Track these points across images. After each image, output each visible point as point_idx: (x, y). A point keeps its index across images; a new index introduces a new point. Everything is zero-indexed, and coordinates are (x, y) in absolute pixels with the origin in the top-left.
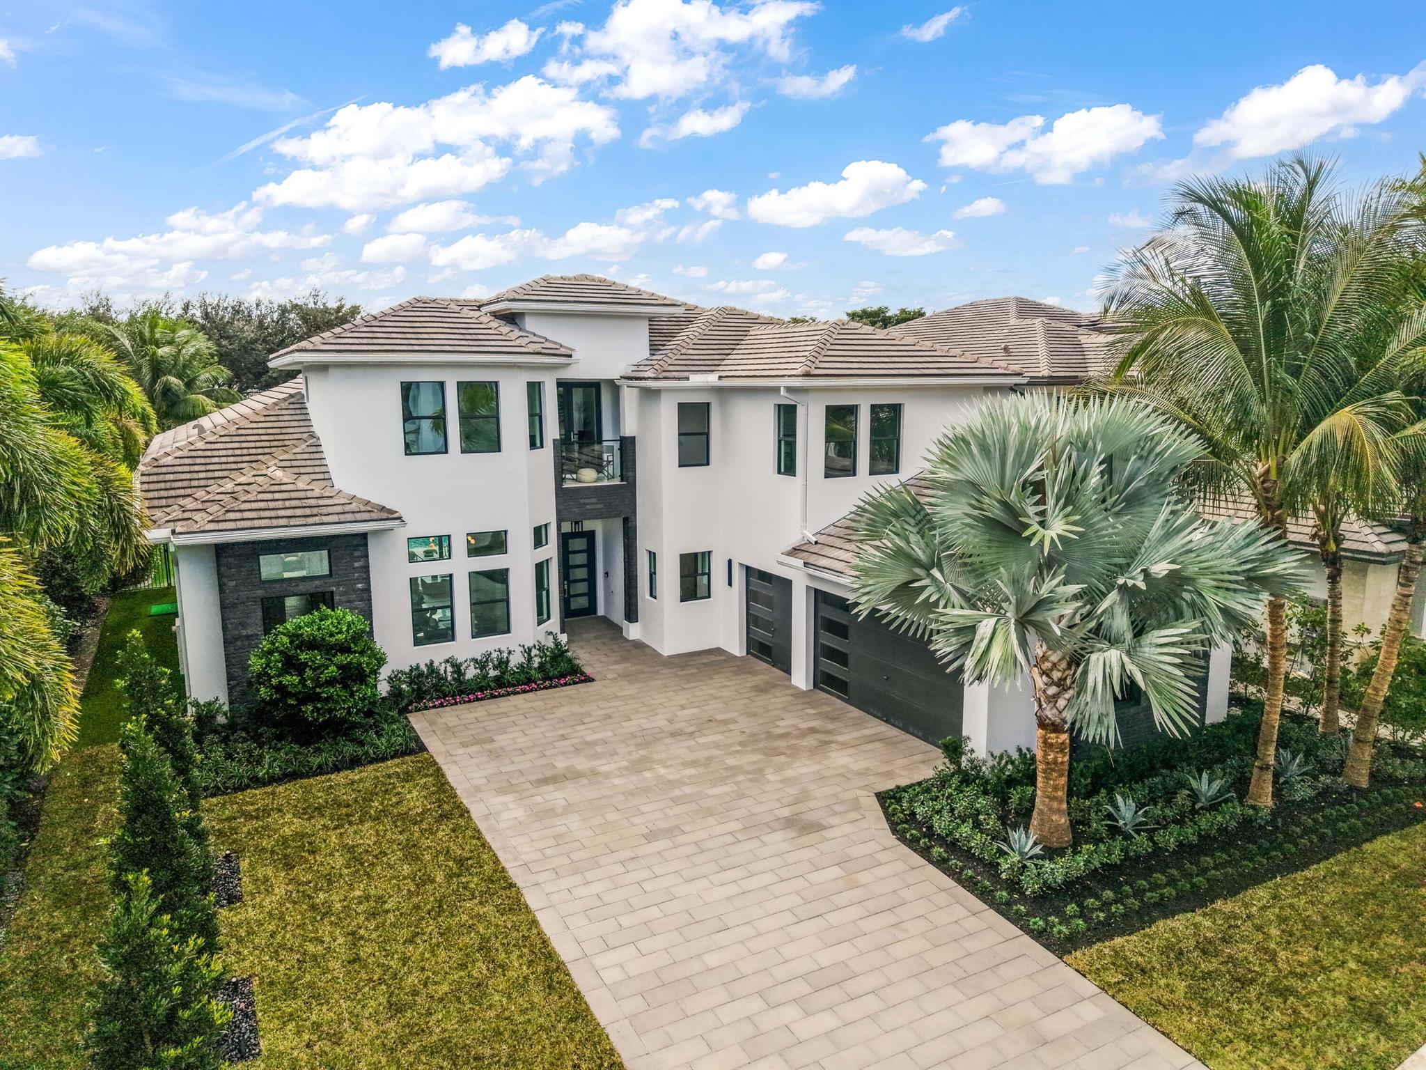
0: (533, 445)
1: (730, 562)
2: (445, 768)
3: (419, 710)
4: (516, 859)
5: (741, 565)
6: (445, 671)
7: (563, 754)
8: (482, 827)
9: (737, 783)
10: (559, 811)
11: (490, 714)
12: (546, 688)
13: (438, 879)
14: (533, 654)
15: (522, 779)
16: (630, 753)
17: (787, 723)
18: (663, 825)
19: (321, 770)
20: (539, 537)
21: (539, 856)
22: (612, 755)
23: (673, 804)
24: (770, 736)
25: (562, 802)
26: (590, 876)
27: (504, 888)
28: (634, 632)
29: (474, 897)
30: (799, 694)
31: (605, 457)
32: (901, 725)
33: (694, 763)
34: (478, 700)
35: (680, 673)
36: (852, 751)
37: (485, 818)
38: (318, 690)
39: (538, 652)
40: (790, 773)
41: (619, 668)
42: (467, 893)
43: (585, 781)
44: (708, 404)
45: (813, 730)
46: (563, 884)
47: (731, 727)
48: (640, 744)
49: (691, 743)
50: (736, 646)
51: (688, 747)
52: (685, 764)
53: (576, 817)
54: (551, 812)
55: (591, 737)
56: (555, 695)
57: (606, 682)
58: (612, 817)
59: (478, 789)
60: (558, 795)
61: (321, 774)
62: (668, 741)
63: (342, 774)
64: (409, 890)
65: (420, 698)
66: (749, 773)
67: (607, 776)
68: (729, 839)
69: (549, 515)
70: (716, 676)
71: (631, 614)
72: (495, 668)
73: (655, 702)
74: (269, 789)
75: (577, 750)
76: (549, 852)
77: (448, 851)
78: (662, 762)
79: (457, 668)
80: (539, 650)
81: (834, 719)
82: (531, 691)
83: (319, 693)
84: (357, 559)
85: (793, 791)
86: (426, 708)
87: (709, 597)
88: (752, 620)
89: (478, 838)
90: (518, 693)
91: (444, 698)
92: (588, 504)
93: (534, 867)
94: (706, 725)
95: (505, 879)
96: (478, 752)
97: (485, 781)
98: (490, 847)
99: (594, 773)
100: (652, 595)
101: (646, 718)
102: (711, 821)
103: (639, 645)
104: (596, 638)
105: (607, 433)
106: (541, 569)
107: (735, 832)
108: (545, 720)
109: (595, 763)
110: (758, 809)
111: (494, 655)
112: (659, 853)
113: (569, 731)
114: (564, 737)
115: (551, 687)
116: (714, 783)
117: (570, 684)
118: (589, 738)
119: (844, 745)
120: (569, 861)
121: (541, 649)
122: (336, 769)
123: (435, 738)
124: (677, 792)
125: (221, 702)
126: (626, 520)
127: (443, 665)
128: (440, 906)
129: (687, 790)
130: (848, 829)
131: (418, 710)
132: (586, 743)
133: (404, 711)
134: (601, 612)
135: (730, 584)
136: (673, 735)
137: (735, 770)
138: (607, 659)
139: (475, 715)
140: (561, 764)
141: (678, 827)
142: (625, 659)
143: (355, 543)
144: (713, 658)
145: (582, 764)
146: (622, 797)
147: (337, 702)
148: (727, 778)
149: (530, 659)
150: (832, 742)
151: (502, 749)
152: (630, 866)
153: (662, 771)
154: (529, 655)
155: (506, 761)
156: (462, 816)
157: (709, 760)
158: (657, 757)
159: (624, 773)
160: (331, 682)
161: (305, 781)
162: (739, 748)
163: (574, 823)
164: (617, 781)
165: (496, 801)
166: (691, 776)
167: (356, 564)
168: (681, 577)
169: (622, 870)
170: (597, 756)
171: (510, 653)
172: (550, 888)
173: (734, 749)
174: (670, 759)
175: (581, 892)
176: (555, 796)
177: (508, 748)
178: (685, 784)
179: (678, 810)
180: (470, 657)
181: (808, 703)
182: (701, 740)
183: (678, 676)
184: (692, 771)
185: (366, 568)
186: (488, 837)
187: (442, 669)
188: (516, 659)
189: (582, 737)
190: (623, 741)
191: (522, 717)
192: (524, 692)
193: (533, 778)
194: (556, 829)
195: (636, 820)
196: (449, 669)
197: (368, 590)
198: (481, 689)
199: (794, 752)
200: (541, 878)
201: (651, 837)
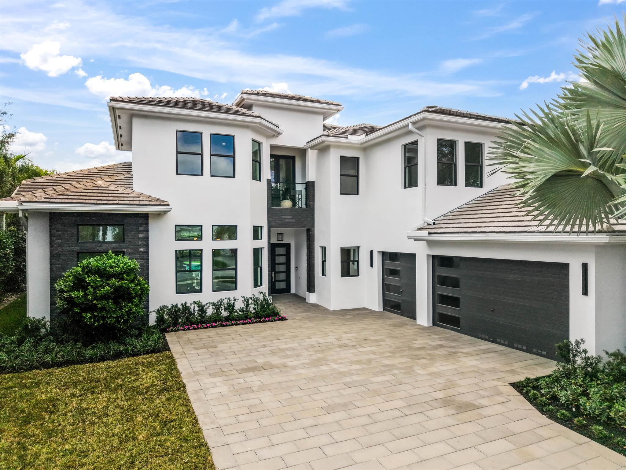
0: (254, 178)
1: (372, 252)
2: (178, 361)
3: (174, 331)
4: (213, 422)
5: (379, 252)
6: (194, 309)
7: (263, 355)
8: (192, 397)
9: (393, 375)
10: (255, 389)
11: (218, 334)
12: (256, 322)
13: (140, 437)
14: (250, 302)
15: (231, 368)
16: (311, 355)
17: (420, 342)
18: (338, 401)
19: (92, 360)
20: (256, 233)
21: (233, 420)
22: (297, 356)
23: (345, 387)
24: (411, 348)
25: (259, 383)
26: (276, 439)
27: (195, 447)
28: (312, 298)
29: (166, 454)
30: (423, 328)
31: (297, 196)
32: (506, 343)
33: (359, 362)
34: (212, 327)
35: (342, 318)
36: (477, 357)
37: (197, 392)
38: (95, 302)
39: (253, 302)
40: (433, 369)
41: (304, 315)
42: (161, 450)
43: (277, 370)
44: (358, 158)
45: (441, 346)
46: (250, 445)
47: (381, 343)
48: (317, 351)
49: (355, 351)
50: (376, 305)
51: (352, 353)
52: (352, 363)
53: (267, 393)
54: (250, 390)
55: (284, 346)
56: (262, 326)
57: (295, 321)
58: (296, 394)
59: (197, 373)
60: (255, 378)
61: (91, 362)
62: (338, 349)
63: (106, 363)
64: (112, 446)
65: (176, 324)
66: (402, 369)
67: (294, 368)
68: (397, 413)
69: (263, 221)
70: (365, 320)
71: (311, 288)
72: (226, 309)
73: (327, 330)
74: (50, 370)
75: (273, 353)
76: (241, 418)
77: (158, 414)
78: (335, 361)
79: (202, 309)
80: (254, 300)
81: (454, 341)
82: (247, 323)
83: (96, 305)
84: (141, 232)
85: (442, 381)
86: (178, 330)
87: (358, 275)
88: (386, 287)
89: (186, 406)
90: (239, 324)
91: (191, 326)
92: (286, 219)
93: (227, 430)
94: (364, 342)
95: (198, 438)
96: (204, 353)
97: (204, 368)
98: (193, 413)
99: (285, 366)
100: (324, 274)
101: (321, 337)
102: (379, 399)
103: (315, 306)
104: (290, 302)
105: (298, 179)
106: (257, 252)
107: (401, 407)
108: (253, 337)
109: (285, 360)
110: (416, 392)
111: (225, 301)
112: (337, 422)
113: (269, 343)
114: (265, 346)
115: (260, 322)
116: (376, 374)
117: (272, 321)
118: (281, 347)
119: (468, 354)
120: (259, 426)
121: (256, 300)
122: (103, 359)
123: (179, 344)
124: (348, 379)
125: (46, 320)
126: (308, 230)
127: (193, 305)
128: (133, 462)
129: (355, 378)
130: (499, 409)
131: (172, 331)
132: (279, 349)
133: (164, 331)
134: (293, 291)
135: (372, 266)
136: (341, 346)
137: (390, 368)
138: (296, 311)
139: (208, 334)
140: (261, 360)
141: (351, 402)
142: (306, 311)
143: (140, 222)
144: (362, 312)
145: (275, 360)
146: (305, 381)
147: (108, 312)
148: (385, 371)
149: (248, 305)
150: (458, 352)
151: (221, 351)
152: (312, 432)
153: (335, 366)
154: (247, 302)
155: (222, 358)
156: (179, 389)
157: (369, 361)
158: (330, 358)
159: (307, 366)
160: (105, 297)
161: (77, 366)
162: (390, 354)
163: (266, 396)
164: (301, 371)
165: (207, 381)
166: (359, 370)
167: (140, 236)
168: (341, 262)
169: (304, 435)
170: (287, 357)
171: (235, 300)
172: (237, 449)
173: (386, 355)
174: (340, 359)
175: (266, 453)
176: (253, 379)
177: (226, 351)
178: (353, 374)
179: (351, 391)
180: (209, 301)
181: (432, 332)
182: (362, 350)
183: (340, 318)
184: (358, 367)
185: (147, 239)
186: (195, 405)
187: (192, 307)
188: (239, 305)
189: (277, 346)
190: (306, 349)
191: (239, 335)
192: (243, 324)
193: (239, 368)
194: (251, 401)
195: (317, 397)
196: (197, 309)
197: (147, 252)
198: (216, 321)
199: (432, 358)
200: (230, 439)
201: (328, 409)
